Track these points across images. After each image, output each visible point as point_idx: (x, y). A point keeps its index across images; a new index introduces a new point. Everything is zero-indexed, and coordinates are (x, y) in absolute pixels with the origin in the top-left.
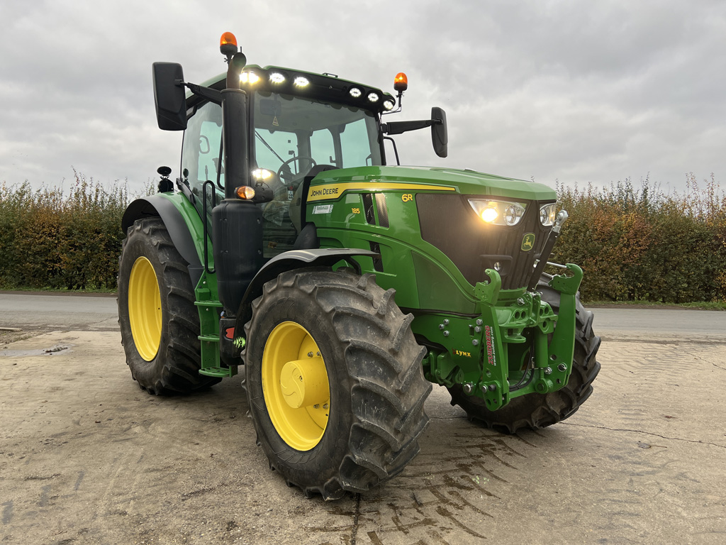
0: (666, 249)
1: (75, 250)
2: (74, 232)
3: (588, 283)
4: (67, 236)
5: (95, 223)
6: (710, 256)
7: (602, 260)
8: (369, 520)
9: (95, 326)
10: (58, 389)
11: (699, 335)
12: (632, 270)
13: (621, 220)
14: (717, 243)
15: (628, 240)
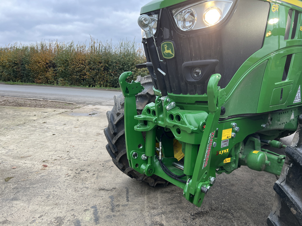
1: (92, 70)
4: (88, 64)
5: (99, 59)
9: (105, 103)
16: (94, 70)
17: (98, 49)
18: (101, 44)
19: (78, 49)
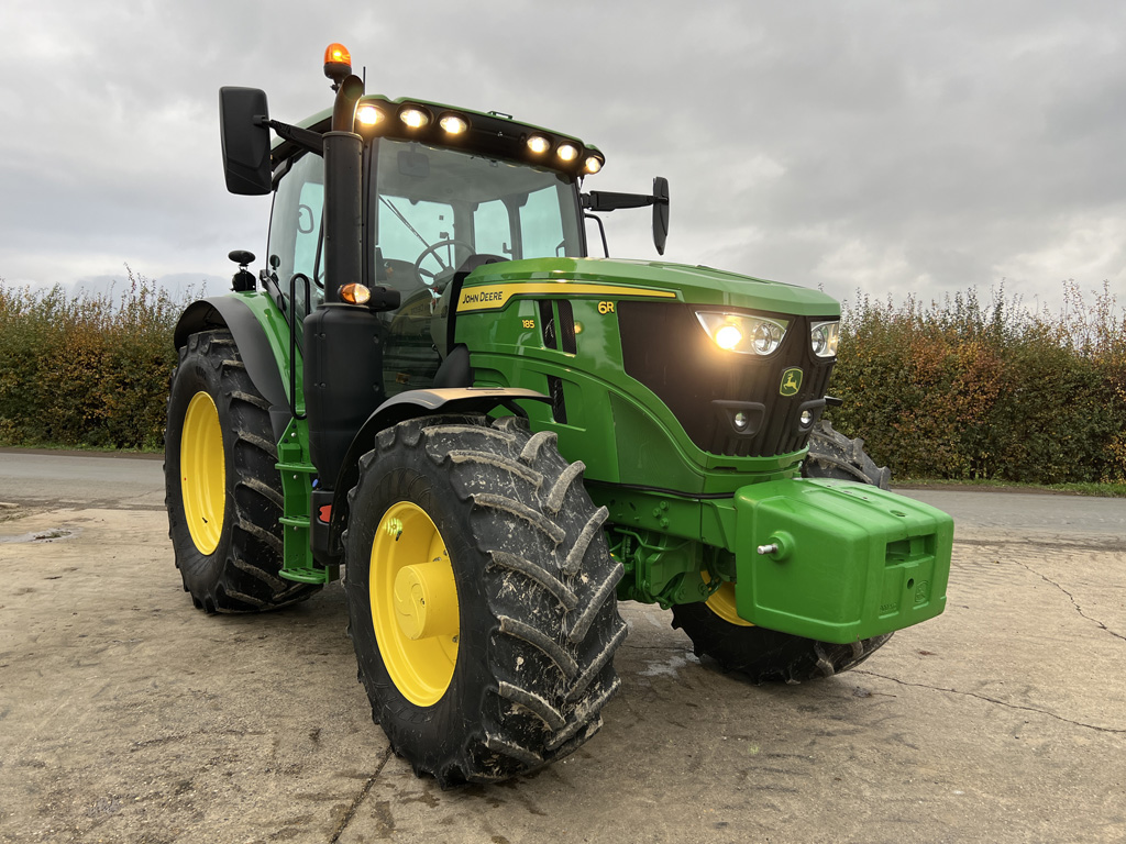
0: (1027, 399)
1: (125, 389)
2: (124, 362)
3: (902, 450)
4: (113, 368)
5: (154, 350)
6: (1096, 411)
7: (925, 416)
8: (388, 785)
9: (129, 502)
10: (29, 590)
11: (1045, 533)
12: (973, 430)
13: (956, 353)
14: (1108, 390)
15: (966, 384)
16: (133, 388)
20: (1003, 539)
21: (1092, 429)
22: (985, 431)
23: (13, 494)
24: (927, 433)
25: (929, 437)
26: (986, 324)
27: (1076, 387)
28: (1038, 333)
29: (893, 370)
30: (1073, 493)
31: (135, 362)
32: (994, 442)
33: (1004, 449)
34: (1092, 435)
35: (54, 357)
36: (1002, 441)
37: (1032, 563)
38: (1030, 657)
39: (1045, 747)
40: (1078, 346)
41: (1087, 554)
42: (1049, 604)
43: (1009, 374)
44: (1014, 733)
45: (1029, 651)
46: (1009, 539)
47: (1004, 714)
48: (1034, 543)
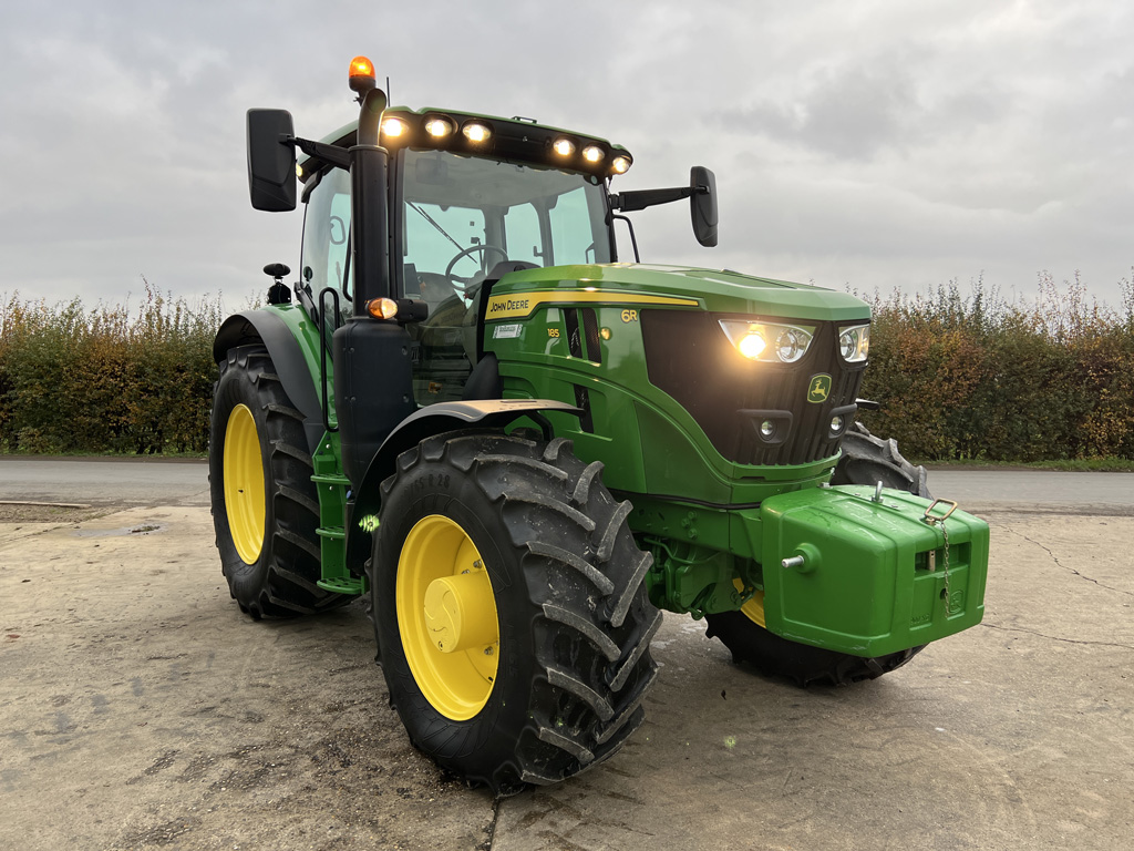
0: (1007, 383)
1: (149, 397)
2: (147, 370)
5: (176, 358)
7: (913, 402)
9: (188, 500)
10: (161, 572)
11: (1025, 501)
12: (958, 414)
13: (940, 342)
14: (1081, 373)
15: (951, 370)
16: (157, 395)
17: (172, 322)
18: (182, 307)
19: (95, 326)
20: (990, 509)
21: (1068, 410)
22: (969, 414)
23: (76, 496)
24: (916, 418)
25: (917, 422)
26: (966, 315)
27: (1052, 371)
28: (1015, 322)
29: (882, 360)
30: (1051, 469)
31: (157, 370)
32: (977, 424)
33: (986, 431)
34: (1068, 415)
35: (79, 367)
36: (985, 423)
37: (1015, 527)
38: (1017, 596)
39: (1031, 654)
40: (1052, 333)
41: (1064, 517)
42: (1031, 557)
43: (989, 361)
44: (1006, 646)
45: (1015, 592)
46: (995, 509)
47: (998, 634)
48: (1016, 512)
